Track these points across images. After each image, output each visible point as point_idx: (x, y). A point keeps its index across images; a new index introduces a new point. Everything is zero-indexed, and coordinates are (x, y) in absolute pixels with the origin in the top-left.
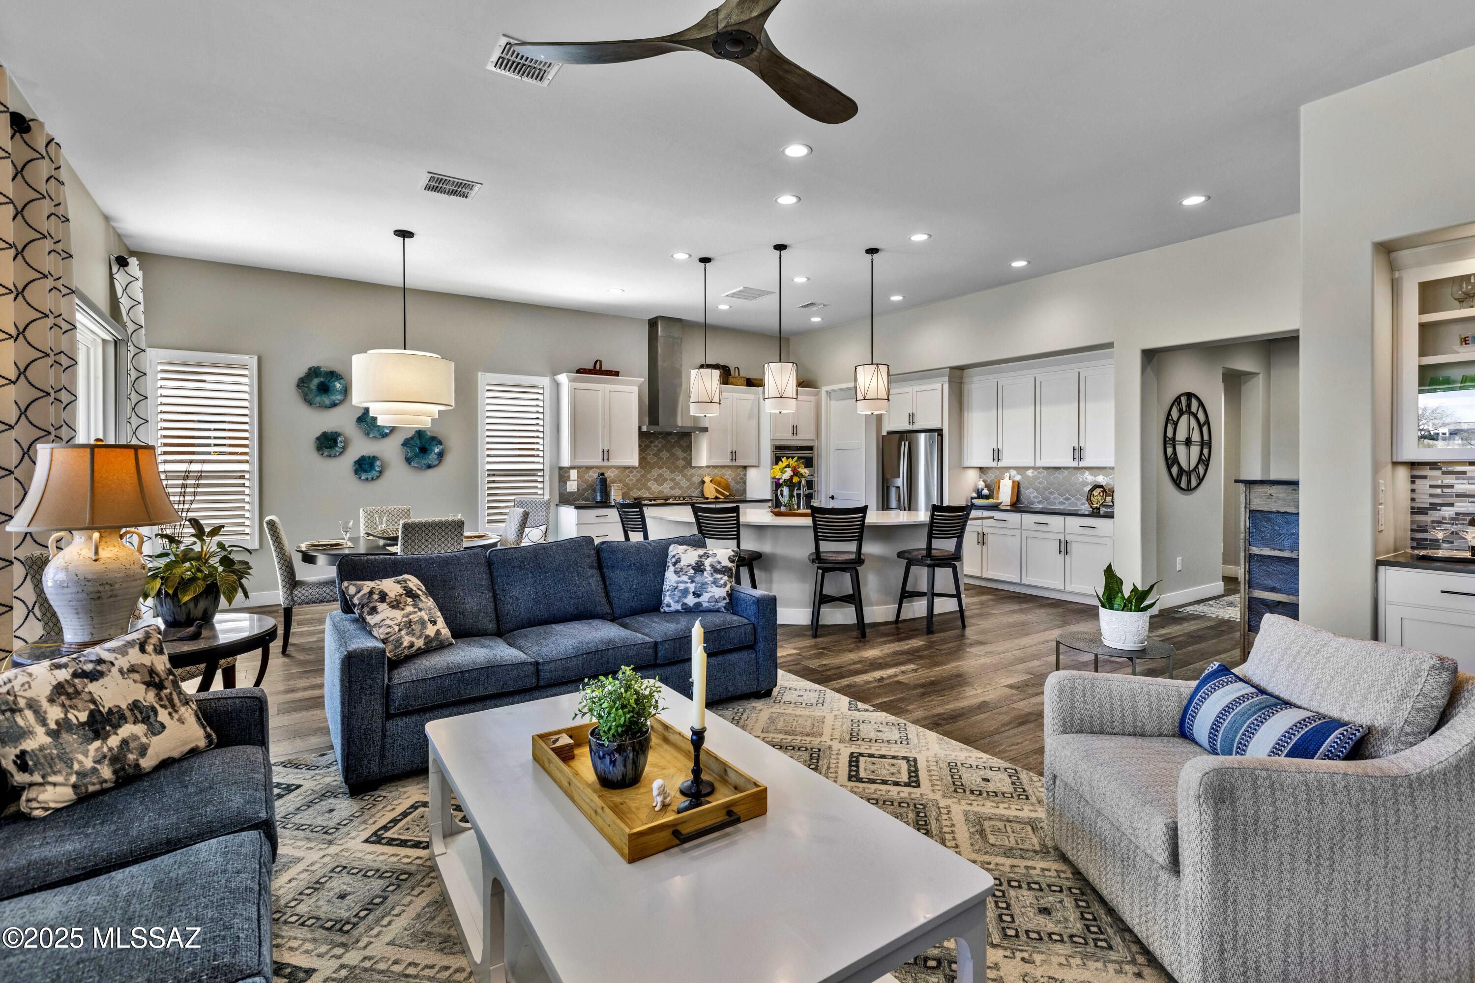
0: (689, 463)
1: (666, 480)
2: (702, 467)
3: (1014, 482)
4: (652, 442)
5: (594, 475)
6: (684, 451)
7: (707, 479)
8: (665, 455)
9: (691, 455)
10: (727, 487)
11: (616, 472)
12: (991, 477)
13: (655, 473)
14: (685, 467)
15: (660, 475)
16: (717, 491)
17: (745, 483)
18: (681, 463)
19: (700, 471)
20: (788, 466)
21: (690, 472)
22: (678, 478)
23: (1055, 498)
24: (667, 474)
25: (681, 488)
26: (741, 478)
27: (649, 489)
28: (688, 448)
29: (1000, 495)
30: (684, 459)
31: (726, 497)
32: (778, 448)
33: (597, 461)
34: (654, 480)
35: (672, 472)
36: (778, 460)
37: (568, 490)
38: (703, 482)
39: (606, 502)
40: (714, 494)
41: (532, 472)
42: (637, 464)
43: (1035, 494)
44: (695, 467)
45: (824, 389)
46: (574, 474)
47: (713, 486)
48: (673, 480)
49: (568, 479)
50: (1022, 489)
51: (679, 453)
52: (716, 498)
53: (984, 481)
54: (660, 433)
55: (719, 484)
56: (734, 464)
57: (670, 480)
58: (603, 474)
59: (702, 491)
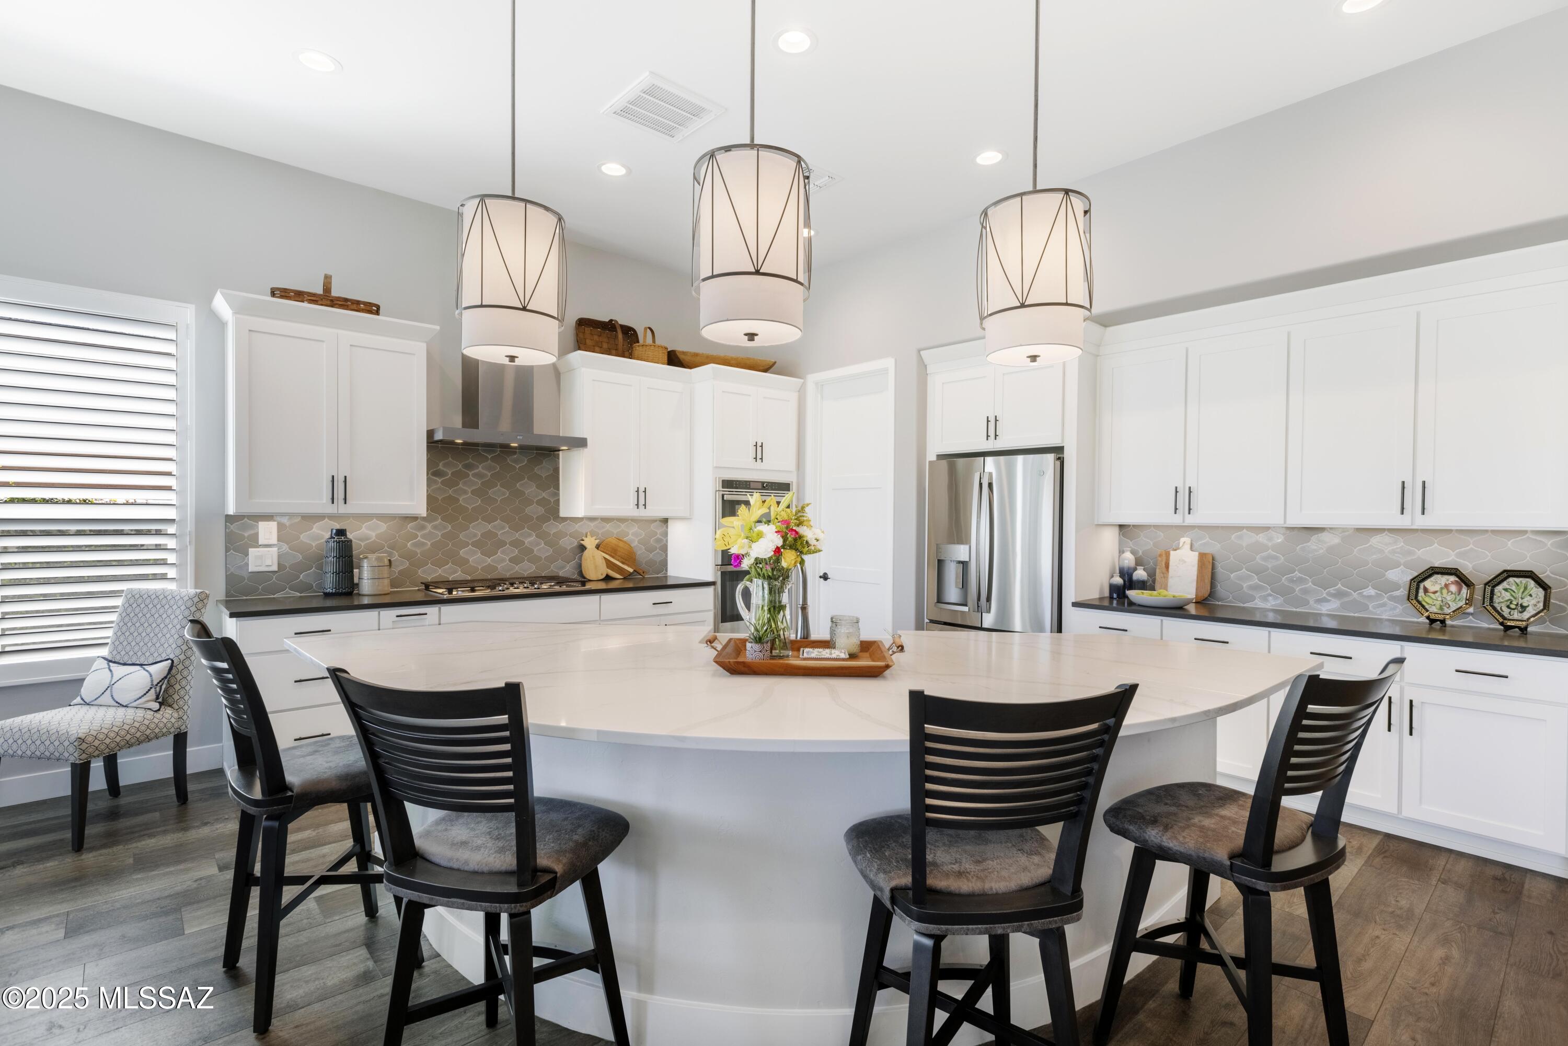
0: (552, 510)
1: (501, 544)
2: (581, 519)
3: (1202, 557)
4: (469, 467)
5: (321, 533)
6: (542, 487)
7: (590, 543)
8: (499, 493)
9: (558, 495)
10: (630, 558)
11: (383, 527)
12: (1145, 544)
13: (477, 529)
14: (544, 519)
15: (489, 535)
16: (610, 565)
17: (665, 549)
18: (534, 510)
19: (577, 526)
20: (766, 519)
21: (552, 528)
22: (530, 539)
23: (1305, 591)
24: (503, 530)
25: (534, 560)
26: (659, 541)
27: (463, 562)
28: (553, 480)
29: (1171, 582)
30: (542, 502)
31: (627, 577)
32: (728, 484)
33: (320, 503)
34: (474, 544)
35: (516, 528)
36: (729, 508)
37: (252, 568)
38: (582, 548)
39: (349, 594)
40: (604, 571)
41: (143, 528)
42: (422, 511)
43: (1255, 580)
44: (565, 519)
45: (812, 379)
46: (267, 532)
47: (600, 555)
48: (516, 544)
49: (254, 541)
50: (1219, 569)
51: (531, 490)
52: (608, 578)
53: (1133, 552)
54: (490, 447)
55: (613, 552)
56: (642, 513)
57: (512, 544)
58: (341, 532)
59: (580, 566)
